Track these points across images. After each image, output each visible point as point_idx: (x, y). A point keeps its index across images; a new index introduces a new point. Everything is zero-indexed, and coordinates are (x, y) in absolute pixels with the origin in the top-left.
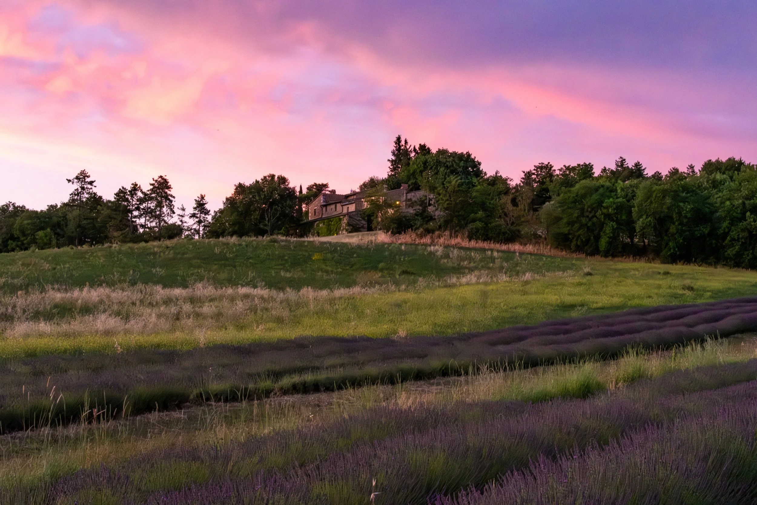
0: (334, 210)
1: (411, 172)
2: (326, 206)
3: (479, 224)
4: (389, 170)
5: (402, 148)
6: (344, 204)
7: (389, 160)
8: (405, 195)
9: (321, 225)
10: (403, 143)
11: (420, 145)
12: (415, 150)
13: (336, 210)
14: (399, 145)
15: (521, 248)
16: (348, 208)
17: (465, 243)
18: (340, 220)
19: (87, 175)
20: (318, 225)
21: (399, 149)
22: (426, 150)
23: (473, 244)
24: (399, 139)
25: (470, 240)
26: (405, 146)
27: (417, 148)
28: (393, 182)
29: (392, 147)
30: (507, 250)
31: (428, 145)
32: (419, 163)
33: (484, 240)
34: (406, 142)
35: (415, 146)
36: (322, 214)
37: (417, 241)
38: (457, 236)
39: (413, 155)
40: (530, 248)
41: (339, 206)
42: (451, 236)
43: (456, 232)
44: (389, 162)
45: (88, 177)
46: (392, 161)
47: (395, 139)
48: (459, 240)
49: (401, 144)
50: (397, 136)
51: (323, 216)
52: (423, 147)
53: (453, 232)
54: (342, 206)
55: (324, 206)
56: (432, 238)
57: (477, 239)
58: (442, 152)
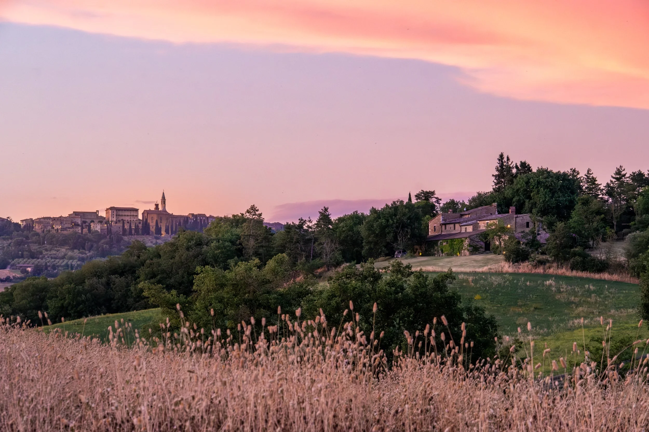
0: (453, 228)
1: (515, 190)
2: (445, 224)
3: (578, 259)
4: (493, 184)
5: (505, 164)
6: (462, 224)
7: (493, 175)
8: (514, 219)
9: (444, 244)
10: (505, 159)
11: (521, 162)
12: (517, 167)
13: (455, 229)
14: (502, 161)
15: (609, 276)
16: (466, 228)
17: (569, 273)
18: (462, 241)
19: (257, 209)
20: (441, 244)
21: (502, 165)
22: (526, 167)
23: (574, 273)
24: (501, 156)
25: (572, 270)
26: (508, 163)
27: (519, 165)
28: (499, 198)
29: (496, 164)
30: (599, 278)
31: (528, 162)
32: (522, 183)
33: (582, 271)
34: (508, 159)
35: (516, 164)
36: (442, 231)
37: (533, 271)
38: (563, 267)
39: (514, 171)
40: (615, 277)
41: (457, 226)
42: (558, 268)
43: (561, 264)
44: (493, 177)
45: (257, 210)
46: (495, 176)
47: (498, 157)
48: (564, 270)
49: (503, 161)
50: (500, 153)
51: (443, 233)
52: (524, 165)
53: (560, 264)
54: (461, 226)
55: (443, 224)
56: (544, 269)
57: (577, 270)
58: (542, 172)
